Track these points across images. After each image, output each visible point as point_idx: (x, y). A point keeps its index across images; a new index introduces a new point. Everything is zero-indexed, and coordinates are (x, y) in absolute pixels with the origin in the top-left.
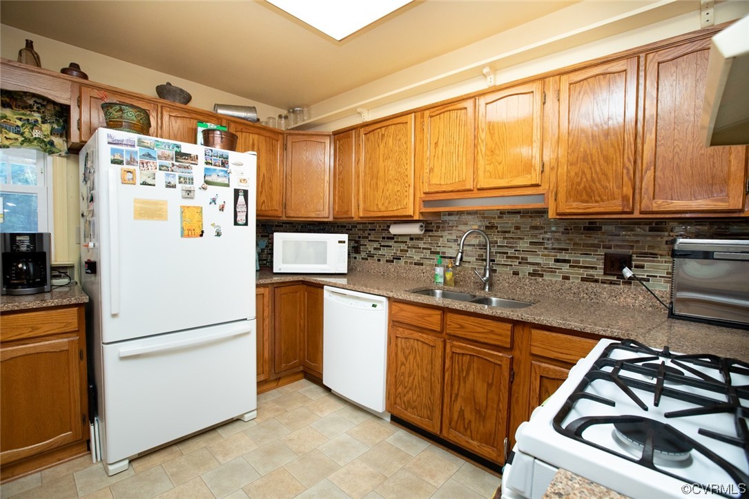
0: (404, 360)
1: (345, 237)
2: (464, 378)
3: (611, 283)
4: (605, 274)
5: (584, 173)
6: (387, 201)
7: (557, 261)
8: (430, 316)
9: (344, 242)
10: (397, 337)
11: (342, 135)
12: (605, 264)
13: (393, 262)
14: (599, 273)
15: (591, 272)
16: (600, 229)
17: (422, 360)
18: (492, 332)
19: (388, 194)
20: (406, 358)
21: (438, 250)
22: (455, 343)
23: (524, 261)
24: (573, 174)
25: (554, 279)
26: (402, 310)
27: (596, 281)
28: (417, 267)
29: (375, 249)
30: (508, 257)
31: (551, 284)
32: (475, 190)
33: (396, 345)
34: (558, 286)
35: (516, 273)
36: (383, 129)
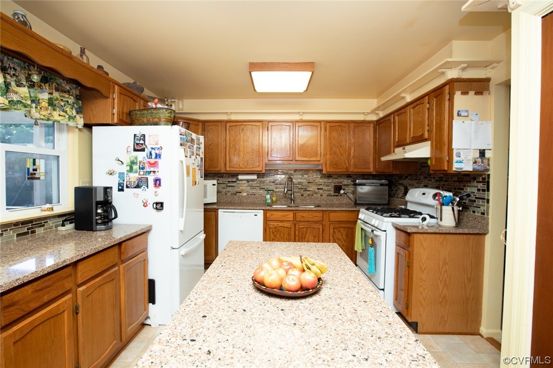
0: (274, 237)
1: (215, 182)
2: (304, 237)
3: (336, 196)
4: (335, 192)
5: (335, 158)
6: (246, 163)
7: (318, 189)
8: (288, 215)
9: (215, 185)
10: (270, 228)
11: (212, 123)
12: (334, 189)
13: (236, 194)
14: (332, 193)
15: (330, 192)
16: (332, 177)
17: (284, 235)
18: (316, 216)
19: (246, 159)
20: (275, 236)
21: (264, 187)
22: (300, 224)
23: (306, 190)
24: (331, 158)
25: (318, 196)
26: (272, 215)
27: (331, 196)
28: (253, 196)
29: (223, 188)
30: (299, 189)
31: (317, 198)
32: (294, 160)
33: (270, 232)
34: (319, 199)
35: (302, 195)
36: (243, 126)
